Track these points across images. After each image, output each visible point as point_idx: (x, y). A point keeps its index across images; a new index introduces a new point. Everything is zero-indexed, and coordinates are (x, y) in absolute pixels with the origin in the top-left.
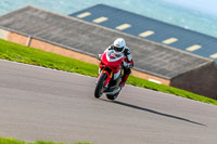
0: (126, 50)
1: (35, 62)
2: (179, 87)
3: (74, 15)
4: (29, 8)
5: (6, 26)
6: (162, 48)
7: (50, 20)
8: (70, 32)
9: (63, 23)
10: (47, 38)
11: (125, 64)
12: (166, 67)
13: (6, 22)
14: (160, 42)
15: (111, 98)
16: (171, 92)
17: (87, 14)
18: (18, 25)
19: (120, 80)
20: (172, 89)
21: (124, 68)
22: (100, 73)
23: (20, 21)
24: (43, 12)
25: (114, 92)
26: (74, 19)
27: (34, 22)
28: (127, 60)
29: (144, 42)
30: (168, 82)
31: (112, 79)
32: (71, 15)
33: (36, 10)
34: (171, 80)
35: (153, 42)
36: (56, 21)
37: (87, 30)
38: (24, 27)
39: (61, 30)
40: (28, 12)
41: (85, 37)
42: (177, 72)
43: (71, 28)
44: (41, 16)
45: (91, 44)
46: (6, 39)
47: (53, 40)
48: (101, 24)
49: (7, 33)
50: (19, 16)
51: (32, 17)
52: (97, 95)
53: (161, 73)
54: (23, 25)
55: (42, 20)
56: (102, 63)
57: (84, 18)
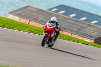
0: (57, 23)
1: (31, 32)
2: (98, 43)
4: (28, 6)
5: (18, 15)
6: (90, 25)
7: (38, 12)
9: (45, 13)
10: (37, 20)
11: (56, 30)
12: (92, 34)
14: (90, 22)
15: (50, 46)
16: (95, 46)
18: (23, 14)
19: (54, 38)
20: (95, 44)
22: (44, 34)
23: (24, 12)
24: (35, 8)
26: (50, 12)
27: (31, 13)
29: (82, 23)
30: (93, 41)
31: (50, 37)
33: (32, 7)
34: (95, 40)
35: (86, 23)
36: (41, 13)
38: (26, 15)
42: (97, 37)
43: (48, 16)
44: (34, 10)
46: (18, 21)
47: (40, 21)
49: (18, 18)
50: (24, 10)
51: (30, 10)
52: (43, 45)
53: (90, 37)
55: (35, 12)
56: (45, 29)
57: (54, 11)
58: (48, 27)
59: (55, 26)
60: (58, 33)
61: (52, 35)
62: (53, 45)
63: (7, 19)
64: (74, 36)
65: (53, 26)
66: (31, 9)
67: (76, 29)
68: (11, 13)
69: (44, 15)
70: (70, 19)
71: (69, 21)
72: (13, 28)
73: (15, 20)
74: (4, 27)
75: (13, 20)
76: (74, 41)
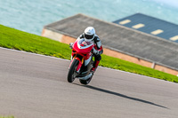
0: (96, 38)
3: (117, 22)
4: (79, 16)
5: (61, 31)
8: (114, 36)
11: (95, 51)
13: (60, 27)
17: (127, 21)
18: (70, 30)
21: (94, 55)
22: (72, 59)
23: (72, 26)
24: (91, 19)
25: (86, 77)
26: (117, 25)
28: (97, 47)
29: (174, 45)
32: (115, 22)
33: (86, 18)
36: (102, 27)
37: (128, 35)
39: (106, 34)
40: (79, 19)
41: (126, 40)
43: (114, 33)
45: (130, 46)
46: (60, 41)
48: (139, 29)
49: (61, 36)
50: (72, 22)
51: (82, 23)
54: (75, 29)
56: (74, 51)
57: (125, 25)
58: (79, 46)
59: (93, 44)
60: (98, 58)
61: (88, 61)
62: (89, 79)
63: (41, 38)
64: (159, 68)
65: (88, 43)
66: (84, 21)
67: (162, 57)
68: (48, 27)
69: (107, 32)
70: (153, 39)
71: (150, 42)
72: (51, 54)
73: (56, 40)
74: (36, 51)
75: (52, 41)
76: (159, 77)
